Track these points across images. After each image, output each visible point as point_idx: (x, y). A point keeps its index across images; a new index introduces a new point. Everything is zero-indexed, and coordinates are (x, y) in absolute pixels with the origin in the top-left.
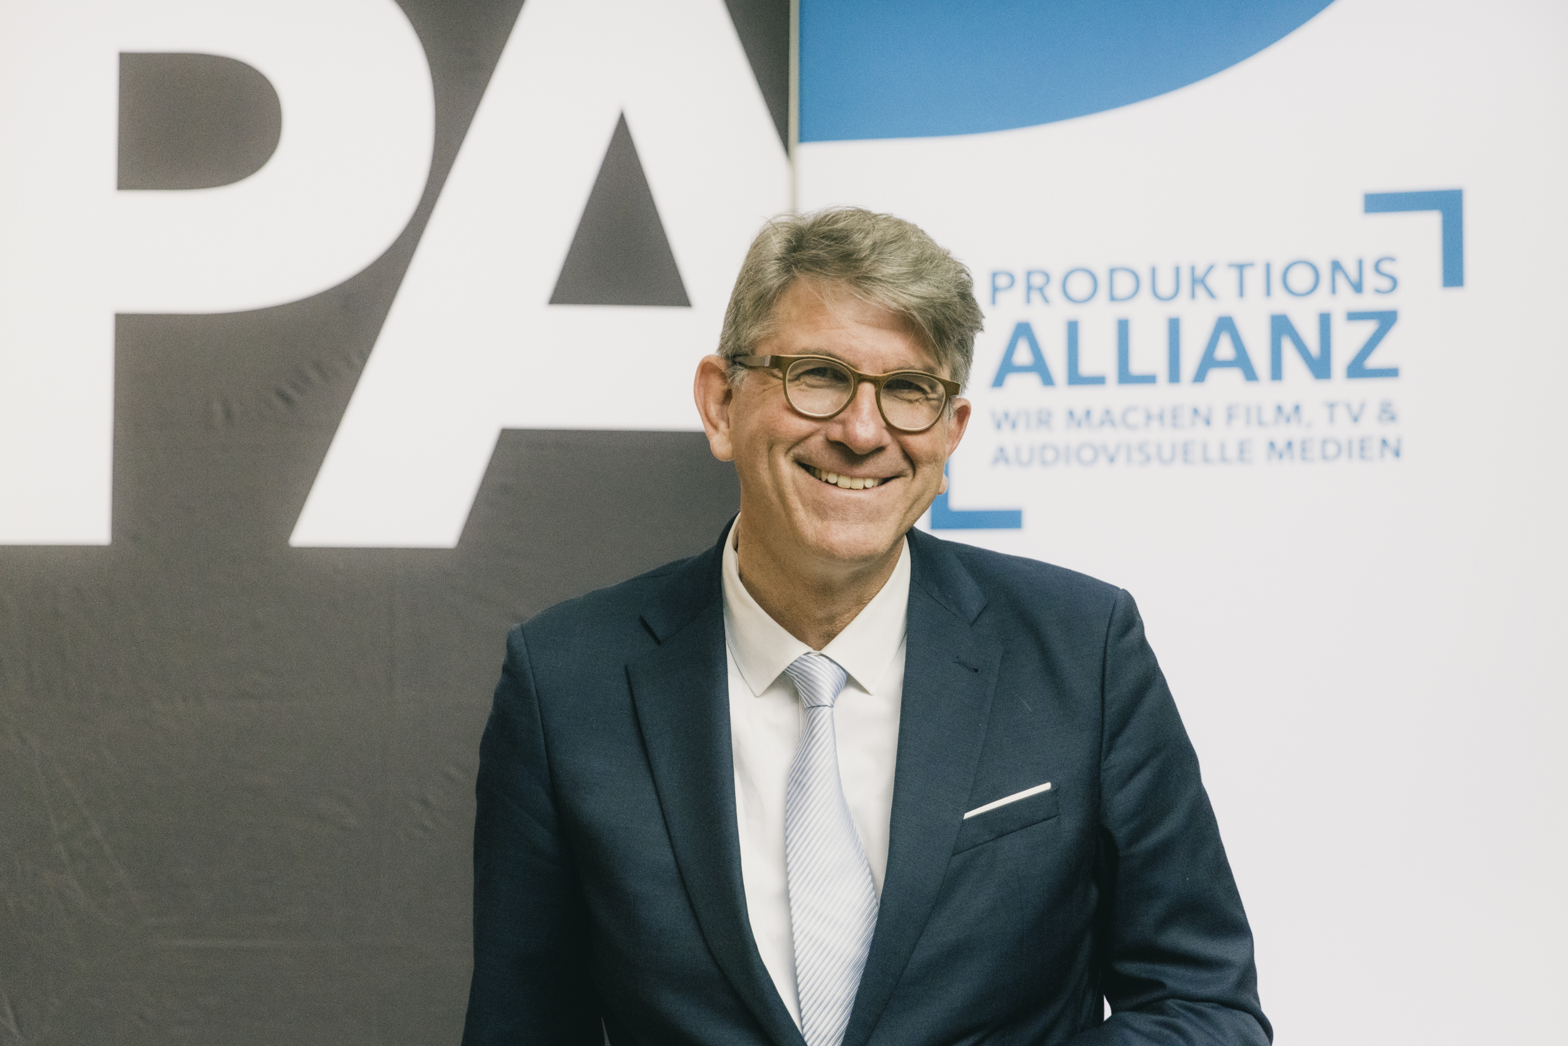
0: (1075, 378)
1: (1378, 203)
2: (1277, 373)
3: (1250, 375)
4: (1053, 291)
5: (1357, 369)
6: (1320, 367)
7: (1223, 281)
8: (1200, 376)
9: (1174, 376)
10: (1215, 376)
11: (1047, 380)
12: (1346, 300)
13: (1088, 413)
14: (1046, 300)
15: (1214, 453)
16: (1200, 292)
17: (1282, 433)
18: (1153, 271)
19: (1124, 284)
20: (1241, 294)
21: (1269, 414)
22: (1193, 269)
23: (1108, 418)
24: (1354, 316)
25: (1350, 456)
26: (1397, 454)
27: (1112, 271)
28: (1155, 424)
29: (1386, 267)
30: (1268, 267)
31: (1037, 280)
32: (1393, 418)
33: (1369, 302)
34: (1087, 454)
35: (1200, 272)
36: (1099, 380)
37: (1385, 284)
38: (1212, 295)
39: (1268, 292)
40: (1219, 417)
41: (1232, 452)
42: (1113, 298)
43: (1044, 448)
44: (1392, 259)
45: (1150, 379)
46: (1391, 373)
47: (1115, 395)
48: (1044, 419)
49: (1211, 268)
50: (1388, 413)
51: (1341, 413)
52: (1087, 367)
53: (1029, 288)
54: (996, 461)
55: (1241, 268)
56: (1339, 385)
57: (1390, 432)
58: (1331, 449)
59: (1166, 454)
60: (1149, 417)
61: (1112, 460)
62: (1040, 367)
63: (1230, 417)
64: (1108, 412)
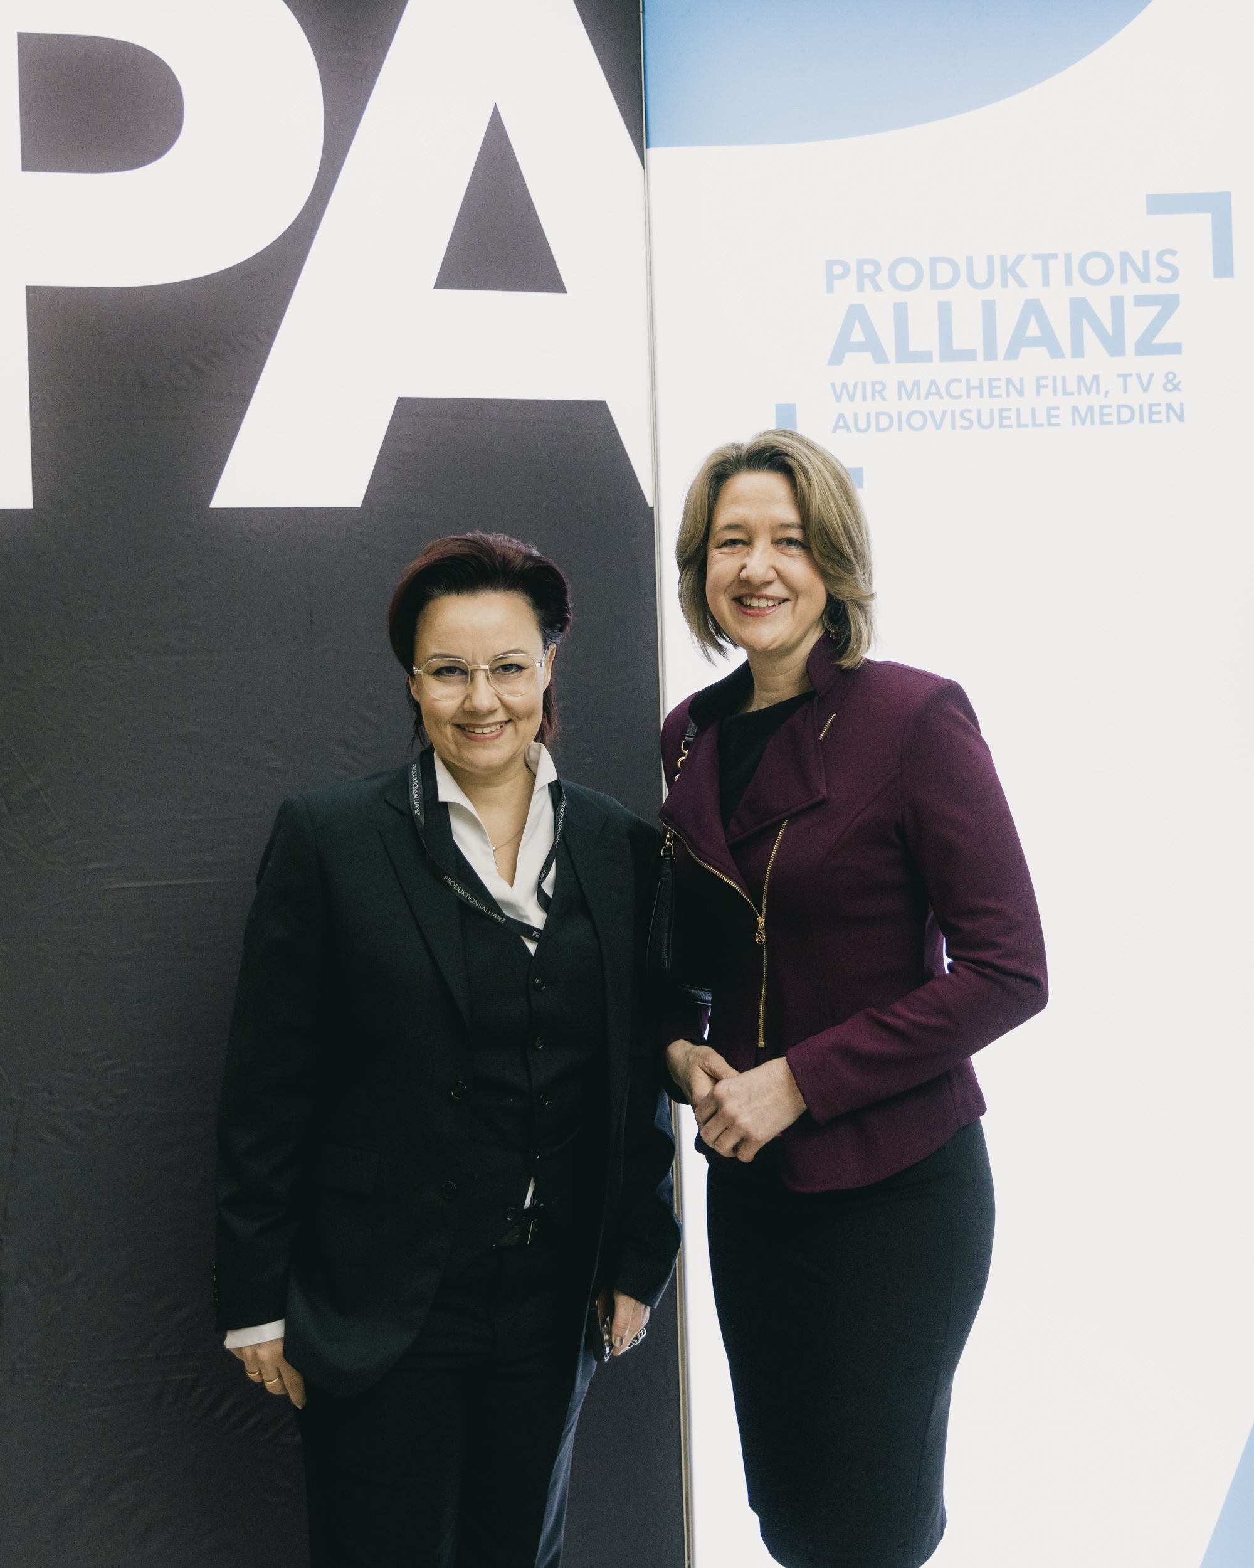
0: (904, 354)
1: (1159, 204)
2: (1078, 350)
3: (1056, 352)
4: (883, 279)
5: (1146, 346)
6: (1114, 345)
7: (1030, 270)
8: (1012, 354)
9: (990, 353)
10: (1025, 352)
11: (880, 357)
12: (1135, 287)
13: (917, 384)
14: (877, 287)
15: (1026, 419)
16: (1011, 280)
17: (1083, 401)
18: (970, 261)
19: (944, 273)
20: (1046, 282)
21: (1072, 386)
22: (1004, 259)
23: (934, 389)
24: (1141, 301)
25: (1142, 421)
26: (1181, 418)
27: (934, 261)
28: (975, 393)
29: (1167, 258)
30: (1068, 257)
31: (868, 269)
32: (1176, 387)
33: (1155, 288)
34: (917, 421)
35: (1009, 264)
36: (924, 357)
37: (1167, 273)
38: (1021, 283)
39: (1069, 281)
40: (1030, 387)
41: (1041, 418)
42: (935, 286)
43: (878, 415)
44: (1173, 253)
45: (969, 355)
46: (1174, 349)
47: (939, 371)
48: (878, 390)
49: (1020, 258)
50: (1172, 383)
51: (1132, 382)
52: (914, 345)
53: (861, 276)
54: (836, 428)
55: (1045, 259)
56: (1131, 362)
57: (1174, 398)
58: (1126, 414)
59: (986, 421)
60: (969, 388)
61: (938, 427)
62: (872, 345)
63: (1039, 387)
64: (933, 383)
